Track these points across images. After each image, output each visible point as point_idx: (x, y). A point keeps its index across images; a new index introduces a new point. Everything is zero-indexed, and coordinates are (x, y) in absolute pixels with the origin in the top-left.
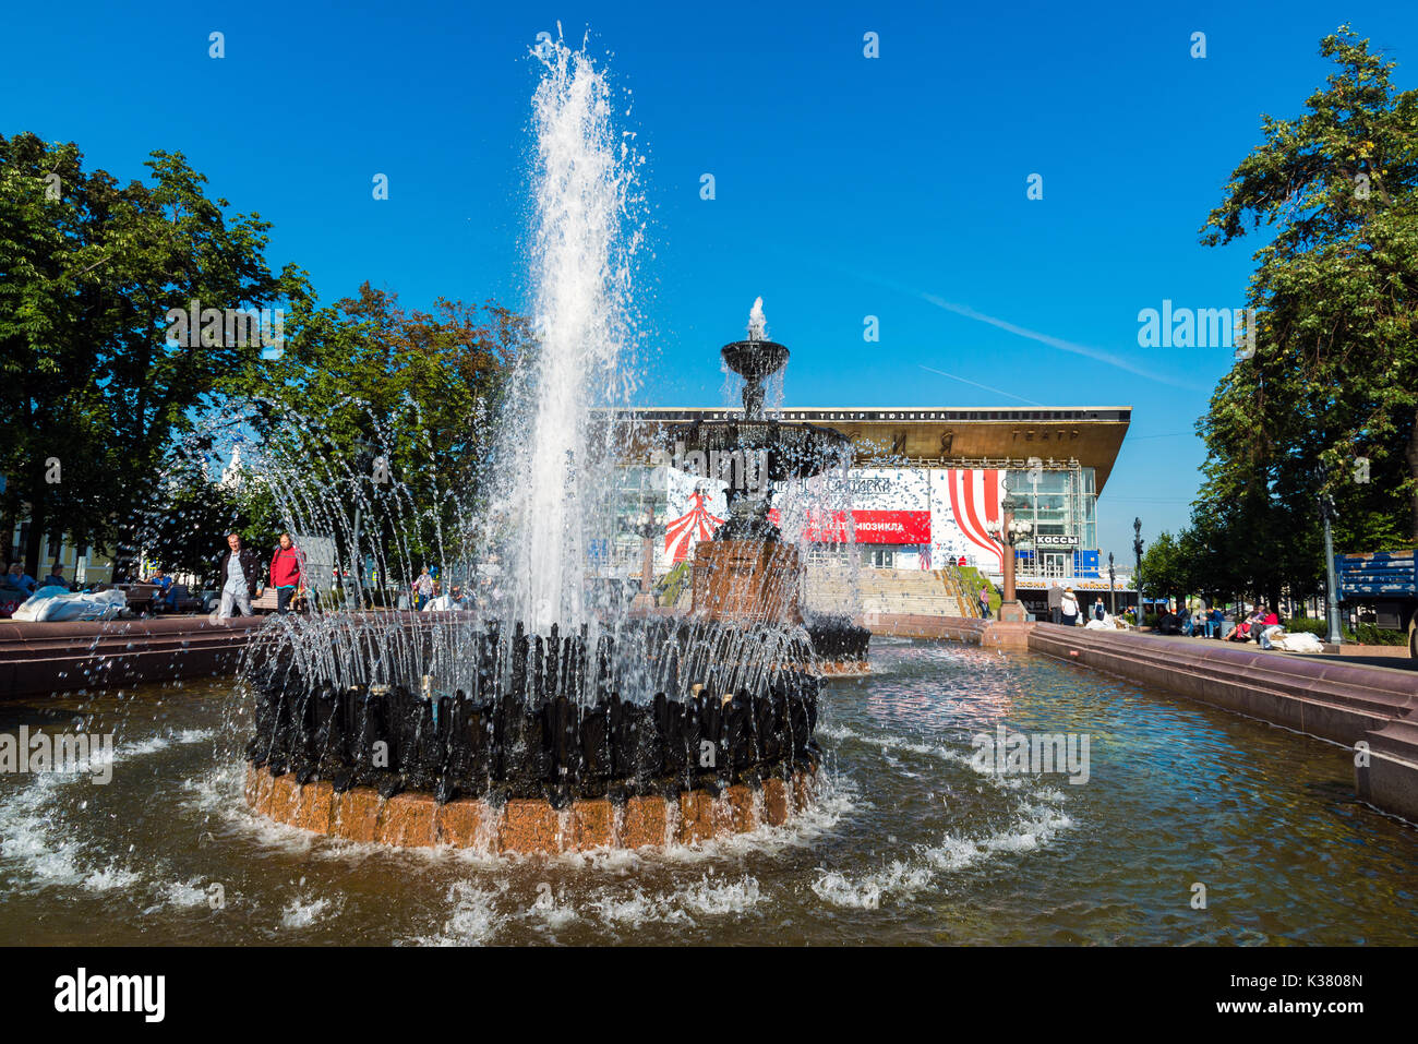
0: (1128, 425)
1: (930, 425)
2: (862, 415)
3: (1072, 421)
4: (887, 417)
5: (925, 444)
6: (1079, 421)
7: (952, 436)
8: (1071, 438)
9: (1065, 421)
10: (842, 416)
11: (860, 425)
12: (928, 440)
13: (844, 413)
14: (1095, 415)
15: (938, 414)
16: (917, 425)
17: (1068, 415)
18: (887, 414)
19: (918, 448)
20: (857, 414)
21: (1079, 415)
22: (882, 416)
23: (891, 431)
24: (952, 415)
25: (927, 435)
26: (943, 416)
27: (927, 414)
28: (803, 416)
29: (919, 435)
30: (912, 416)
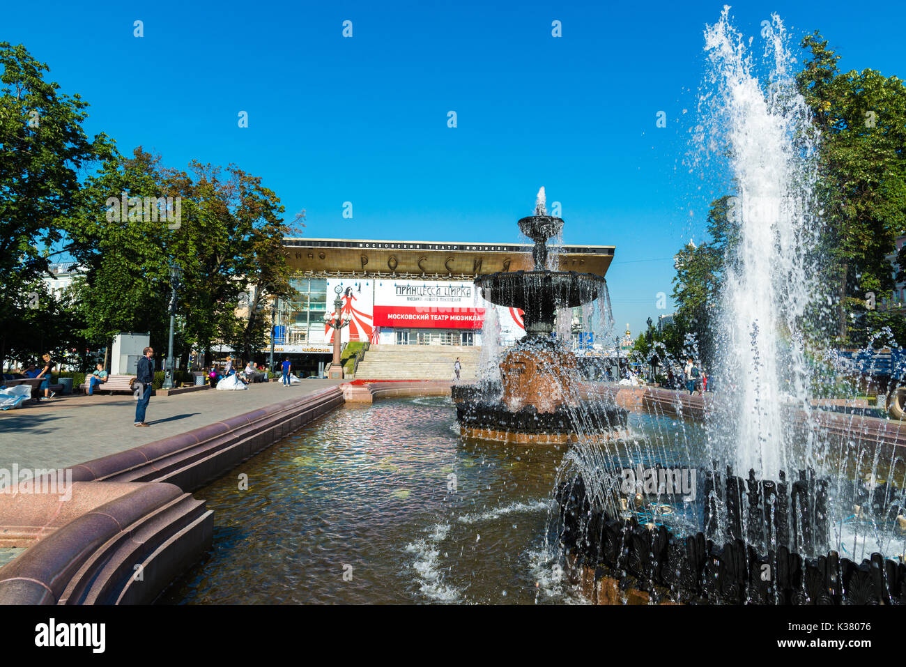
0: (613, 257)
1: (497, 254)
2: (455, 247)
3: (581, 254)
4: (471, 249)
5: (493, 266)
6: (585, 254)
7: (510, 262)
8: (580, 264)
9: (577, 254)
10: (443, 247)
11: (454, 253)
12: (495, 263)
13: (444, 245)
14: (594, 250)
15: (502, 247)
16: (489, 254)
17: (579, 250)
18: (471, 246)
19: (489, 268)
20: (452, 246)
21: (585, 250)
22: (468, 248)
23: (473, 258)
24: (511, 248)
25: (495, 261)
26: (505, 249)
27: (496, 247)
28: (418, 247)
29: (490, 261)
30: (486, 248)
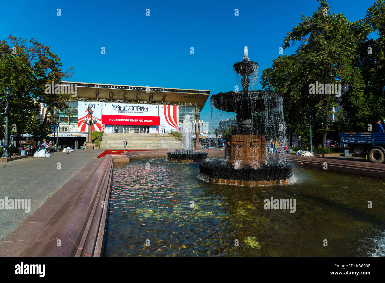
0: (209, 95)
1: (160, 92)
2: (141, 89)
3: (196, 93)
5: (158, 98)
6: (198, 93)
7: (165, 96)
8: (196, 98)
9: (195, 93)
10: (135, 88)
11: (141, 91)
12: (159, 96)
13: (136, 87)
14: (202, 92)
15: (162, 89)
16: (156, 92)
19: (156, 99)
20: (140, 88)
21: (198, 92)
22: (147, 89)
23: (149, 94)
24: (166, 90)
25: (159, 95)
26: (164, 90)
27: (160, 89)
28: (124, 88)
29: (157, 95)
30: (155, 90)
